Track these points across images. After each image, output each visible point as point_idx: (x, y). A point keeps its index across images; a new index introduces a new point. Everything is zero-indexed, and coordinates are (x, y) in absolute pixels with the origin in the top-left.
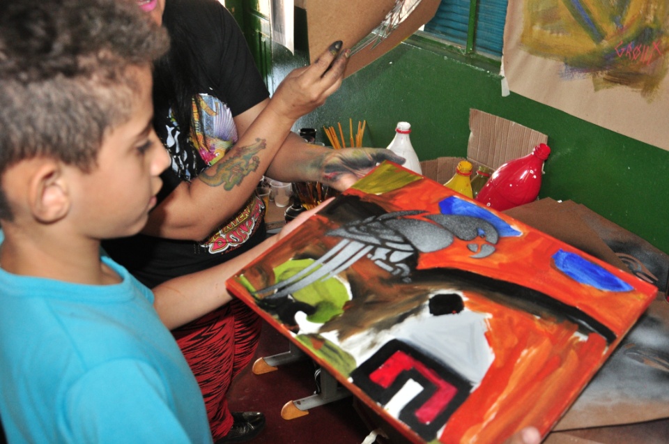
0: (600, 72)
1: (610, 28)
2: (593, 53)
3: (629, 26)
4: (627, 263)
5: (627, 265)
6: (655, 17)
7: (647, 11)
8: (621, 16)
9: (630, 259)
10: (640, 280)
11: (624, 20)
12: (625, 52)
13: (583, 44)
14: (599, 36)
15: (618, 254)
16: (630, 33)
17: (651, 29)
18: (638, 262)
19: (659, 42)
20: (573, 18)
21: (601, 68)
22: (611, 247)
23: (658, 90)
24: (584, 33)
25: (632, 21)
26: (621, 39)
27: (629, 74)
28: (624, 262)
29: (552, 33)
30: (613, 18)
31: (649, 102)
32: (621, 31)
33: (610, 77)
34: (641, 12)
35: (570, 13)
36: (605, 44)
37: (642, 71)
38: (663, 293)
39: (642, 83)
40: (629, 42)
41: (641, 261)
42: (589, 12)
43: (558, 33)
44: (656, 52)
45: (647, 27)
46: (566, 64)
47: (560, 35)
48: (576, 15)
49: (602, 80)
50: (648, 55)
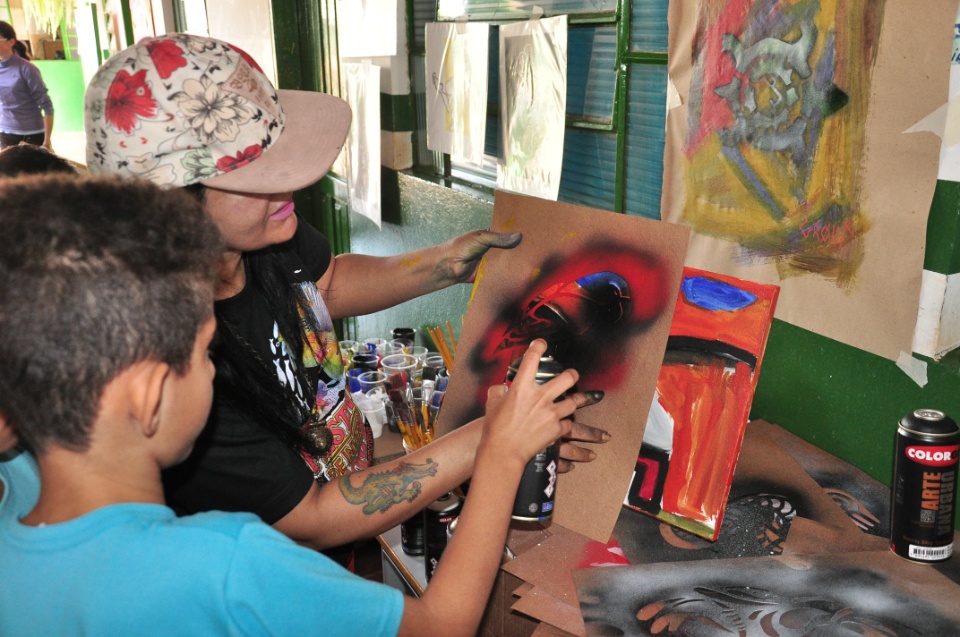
0: (784, 256)
1: (792, 204)
2: (774, 233)
3: (814, 201)
4: (840, 501)
5: (839, 504)
6: (842, 191)
7: (831, 185)
8: (803, 188)
9: (843, 496)
10: (858, 524)
11: (806, 194)
12: (812, 232)
13: (762, 222)
14: (779, 213)
15: (828, 490)
16: (815, 210)
17: (840, 207)
18: (853, 498)
19: (851, 222)
20: (745, 190)
21: (786, 251)
22: (817, 480)
23: (856, 280)
24: (761, 208)
25: (816, 197)
26: (806, 217)
27: (820, 259)
28: (836, 500)
29: (722, 207)
30: (793, 191)
31: (848, 293)
32: (804, 207)
33: (797, 263)
34: (825, 186)
35: (740, 183)
36: (788, 222)
37: (835, 255)
38: (886, 540)
39: (836, 271)
40: (816, 221)
41: (856, 498)
42: (765, 184)
43: (729, 207)
44: (848, 233)
45: (834, 203)
46: (742, 246)
47: (732, 210)
48: (749, 186)
49: (788, 267)
50: (840, 237)
